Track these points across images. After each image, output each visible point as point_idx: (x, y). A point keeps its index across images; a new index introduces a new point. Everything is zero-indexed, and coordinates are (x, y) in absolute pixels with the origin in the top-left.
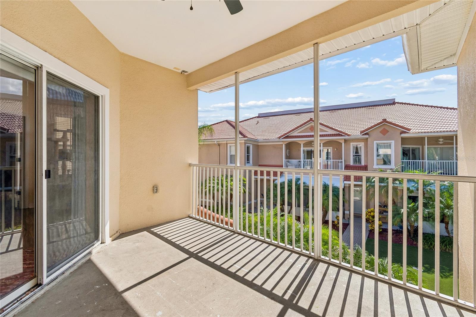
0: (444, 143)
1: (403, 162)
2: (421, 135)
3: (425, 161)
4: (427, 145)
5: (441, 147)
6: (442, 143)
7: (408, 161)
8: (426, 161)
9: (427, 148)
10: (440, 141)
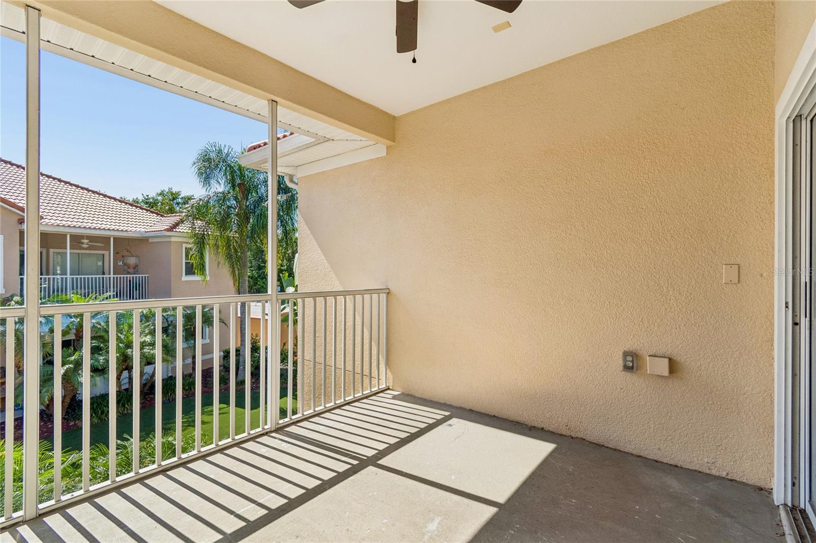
0: (88, 247)
1: (41, 279)
2: (61, 230)
3: (66, 276)
4: (70, 249)
5: (79, 254)
6: (88, 246)
7: (47, 277)
8: (68, 276)
9: (70, 253)
10: (83, 243)
